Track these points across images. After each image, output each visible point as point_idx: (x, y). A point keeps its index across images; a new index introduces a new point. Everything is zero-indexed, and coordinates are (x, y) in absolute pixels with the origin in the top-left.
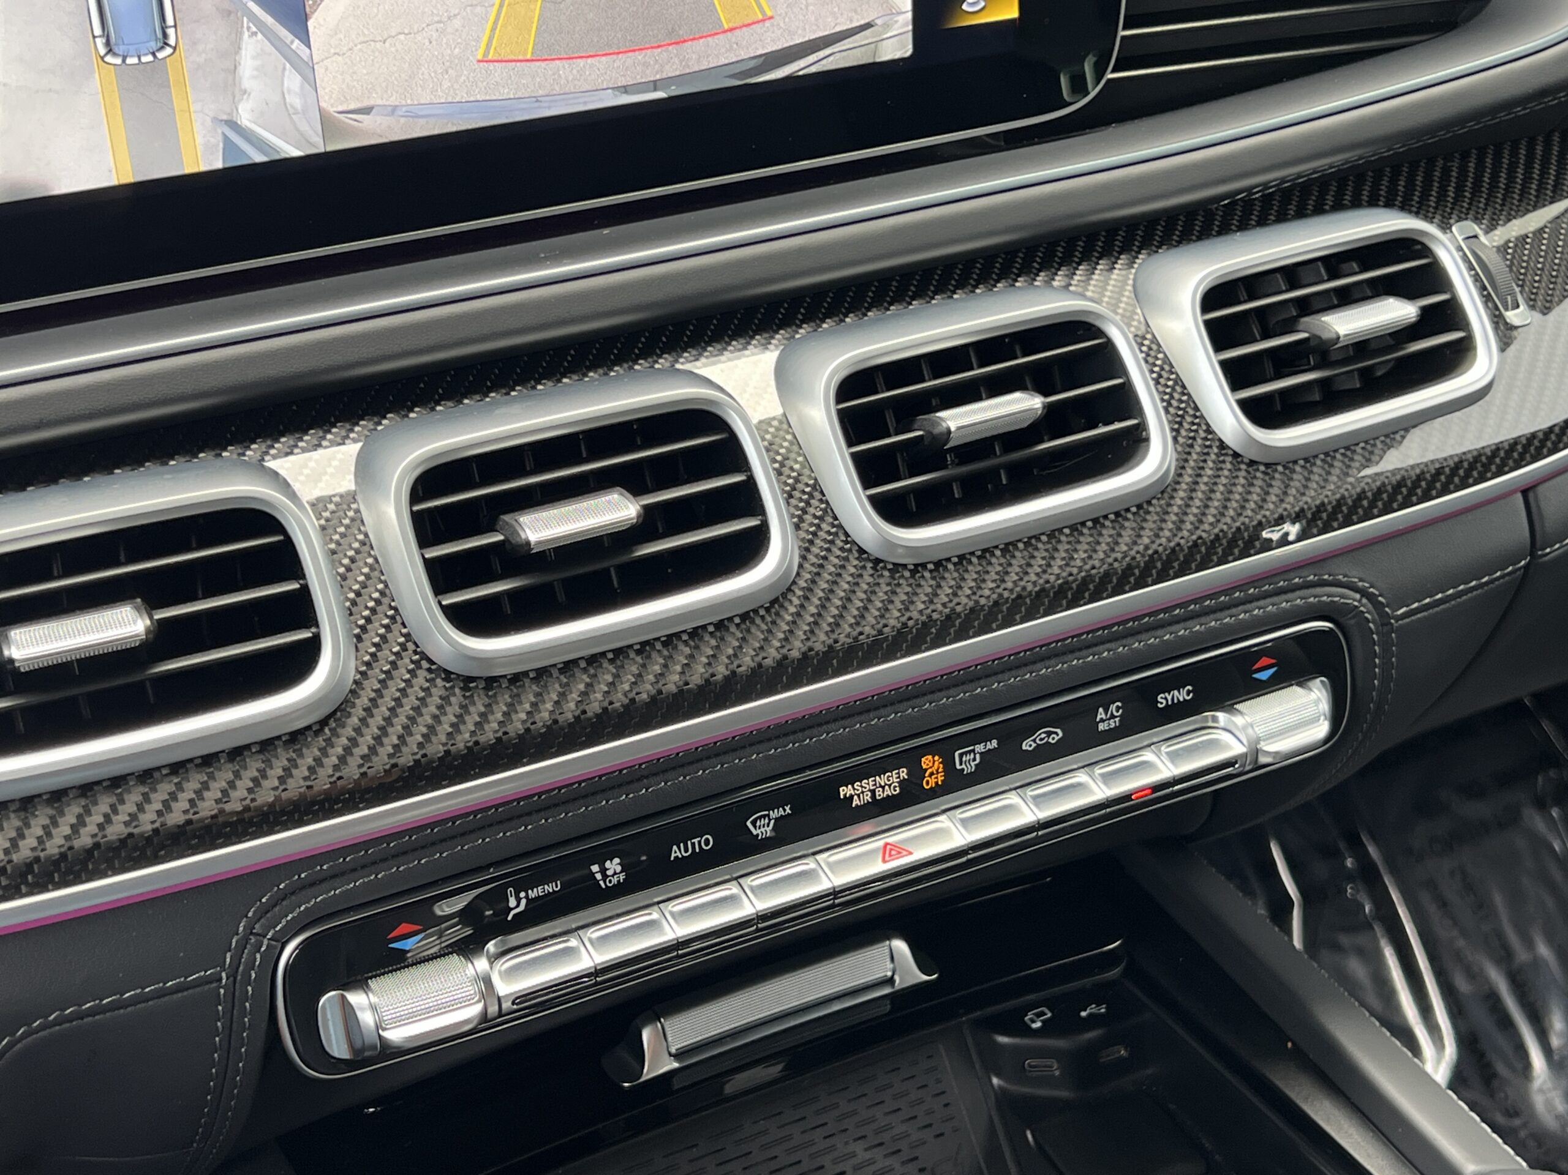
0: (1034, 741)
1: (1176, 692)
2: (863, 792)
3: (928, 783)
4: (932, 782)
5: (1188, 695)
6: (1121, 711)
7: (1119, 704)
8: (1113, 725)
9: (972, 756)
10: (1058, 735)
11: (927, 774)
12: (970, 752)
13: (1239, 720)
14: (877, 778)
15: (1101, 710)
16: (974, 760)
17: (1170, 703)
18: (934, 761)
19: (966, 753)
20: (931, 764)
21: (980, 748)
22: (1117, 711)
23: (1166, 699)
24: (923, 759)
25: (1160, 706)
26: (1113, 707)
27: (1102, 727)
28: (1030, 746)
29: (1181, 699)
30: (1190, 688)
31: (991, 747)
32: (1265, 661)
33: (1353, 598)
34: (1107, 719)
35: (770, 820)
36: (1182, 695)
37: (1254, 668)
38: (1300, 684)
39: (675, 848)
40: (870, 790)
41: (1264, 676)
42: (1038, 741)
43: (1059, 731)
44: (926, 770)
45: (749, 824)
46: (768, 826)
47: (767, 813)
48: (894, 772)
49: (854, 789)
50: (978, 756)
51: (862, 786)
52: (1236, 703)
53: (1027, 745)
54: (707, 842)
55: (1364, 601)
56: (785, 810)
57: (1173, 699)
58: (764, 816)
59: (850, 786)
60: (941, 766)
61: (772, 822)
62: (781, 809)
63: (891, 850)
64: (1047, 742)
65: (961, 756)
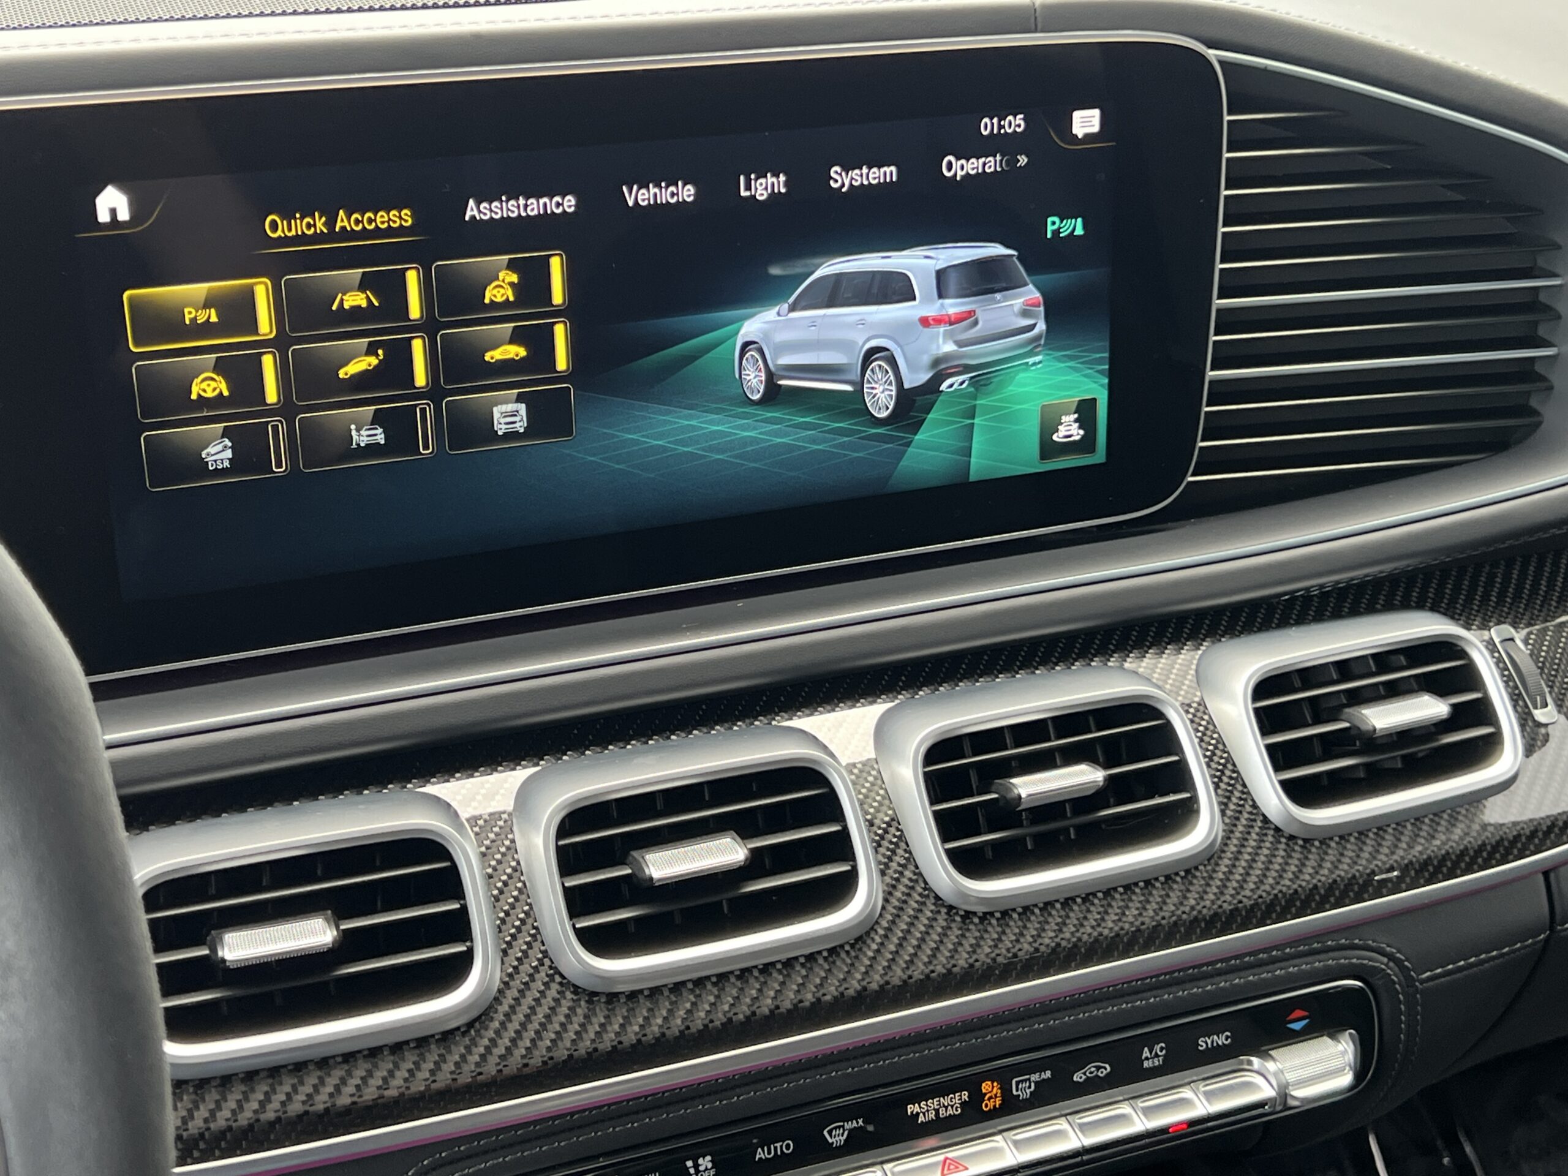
0: (1085, 1074)
1: (1215, 1037)
2: (928, 1111)
3: (986, 1106)
4: (991, 1105)
5: (1226, 1040)
6: (1164, 1052)
7: (1163, 1045)
8: (1157, 1063)
9: (1028, 1084)
10: (1106, 1069)
11: (986, 1098)
12: (1025, 1080)
13: (1271, 1066)
14: (942, 1099)
15: (1146, 1049)
16: (1030, 1087)
17: (1210, 1046)
18: (993, 1087)
19: (1022, 1081)
20: (990, 1089)
21: (1035, 1077)
22: (1161, 1051)
23: (1206, 1043)
24: (984, 1085)
25: (1200, 1048)
26: (1157, 1048)
27: (1146, 1064)
28: (1081, 1078)
29: (1220, 1043)
30: (1228, 1034)
31: (1045, 1077)
32: (1298, 1013)
33: (1381, 962)
34: (1151, 1058)
35: (844, 1131)
36: (1221, 1040)
37: (1288, 1019)
38: (1332, 1036)
39: (760, 1150)
40: (934, 1109)
41: (1297, 1026)
42: (1087, 1074)
43: (1107, 1066)
44: (985, 1094)
45: (825, 1133)
46: (842, 1135)
47: (841, 1124)
48: (957, 1094)
49: (920, 1107)
50: (1033, 1085)
51: (927, 1105)
52: (1270, 1050)
53: (1078, 1077)
54: (788, 1147)
55: (1391, 964)
56: (858, 1123)
57: (1212, 1042)
58: (839, 1127)
59: (917, 1105)
60: (999, 1091)
61: (846, 1133)
62: (854, 1121)
63: (950, 1164)
64: (1097, 1076)
65: (1018, 1083)
